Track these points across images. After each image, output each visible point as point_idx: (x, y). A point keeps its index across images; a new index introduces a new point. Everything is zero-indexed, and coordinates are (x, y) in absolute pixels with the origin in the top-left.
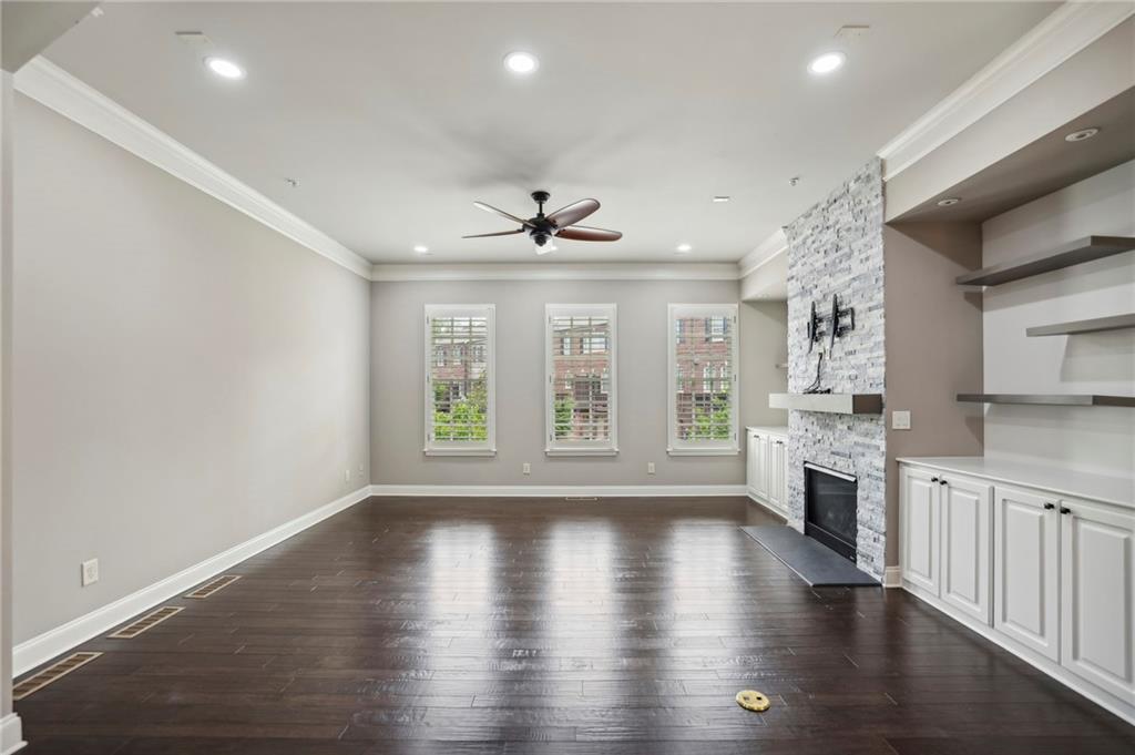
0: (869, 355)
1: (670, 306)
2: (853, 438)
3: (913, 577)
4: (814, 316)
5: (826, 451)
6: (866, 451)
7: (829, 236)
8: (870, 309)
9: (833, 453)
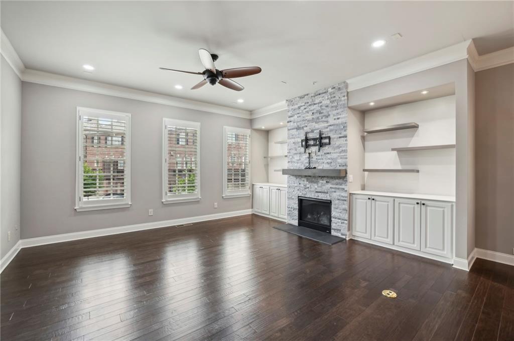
0: (338, 155)
1: (224, 127)
2: (329, 185)
3: (357, 234)
4: (306, 137)
5: (313, 191)
6: (337, 190)
7: (316, 107)
8: (340, 137)
9: (317, 192)
